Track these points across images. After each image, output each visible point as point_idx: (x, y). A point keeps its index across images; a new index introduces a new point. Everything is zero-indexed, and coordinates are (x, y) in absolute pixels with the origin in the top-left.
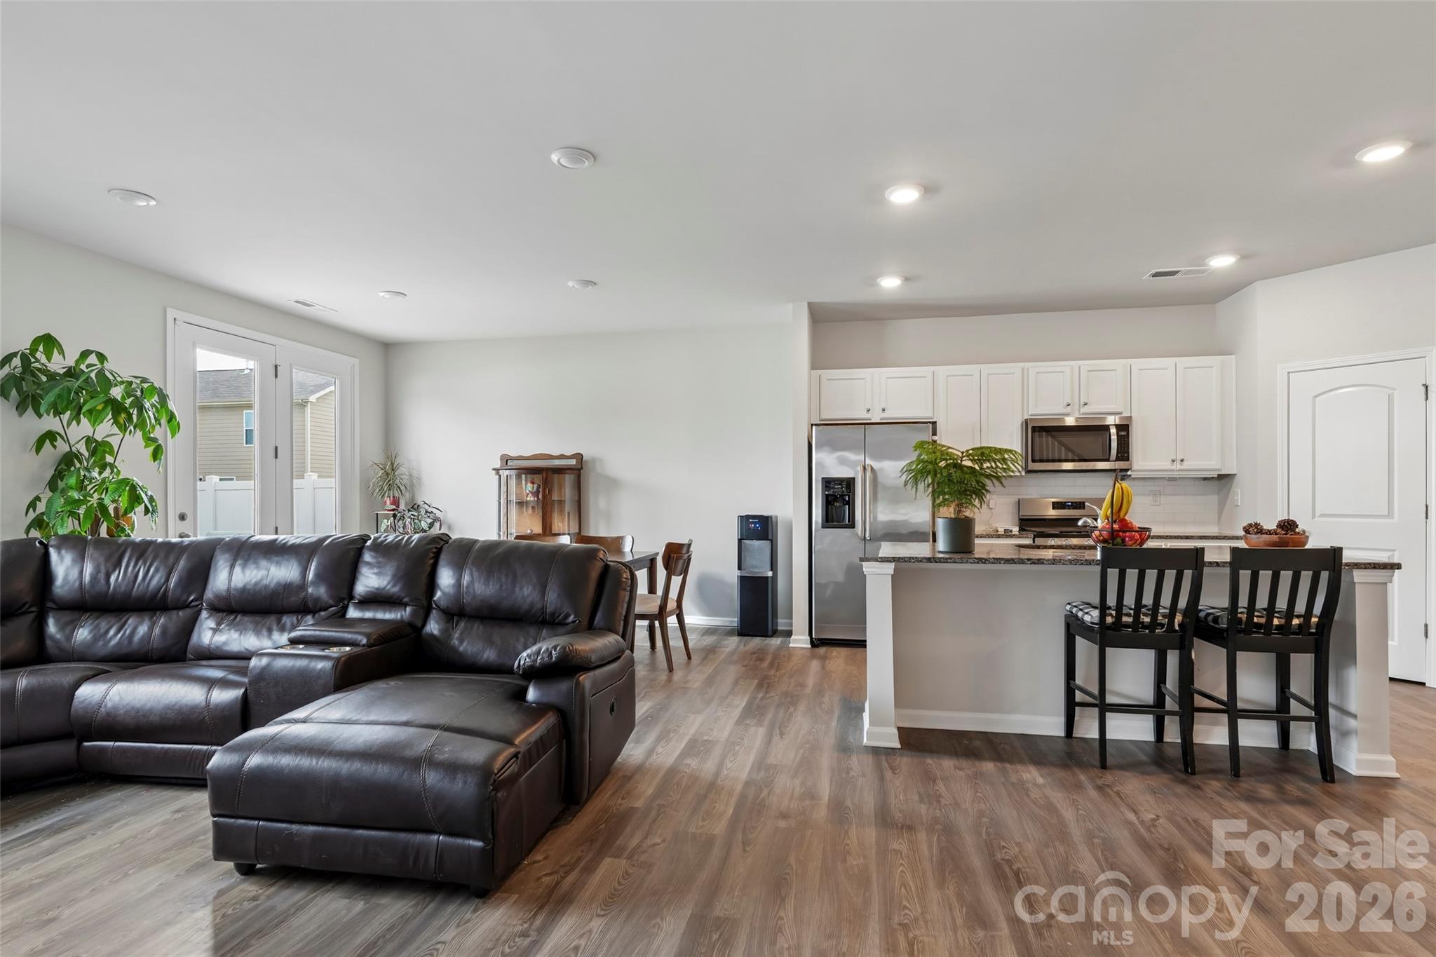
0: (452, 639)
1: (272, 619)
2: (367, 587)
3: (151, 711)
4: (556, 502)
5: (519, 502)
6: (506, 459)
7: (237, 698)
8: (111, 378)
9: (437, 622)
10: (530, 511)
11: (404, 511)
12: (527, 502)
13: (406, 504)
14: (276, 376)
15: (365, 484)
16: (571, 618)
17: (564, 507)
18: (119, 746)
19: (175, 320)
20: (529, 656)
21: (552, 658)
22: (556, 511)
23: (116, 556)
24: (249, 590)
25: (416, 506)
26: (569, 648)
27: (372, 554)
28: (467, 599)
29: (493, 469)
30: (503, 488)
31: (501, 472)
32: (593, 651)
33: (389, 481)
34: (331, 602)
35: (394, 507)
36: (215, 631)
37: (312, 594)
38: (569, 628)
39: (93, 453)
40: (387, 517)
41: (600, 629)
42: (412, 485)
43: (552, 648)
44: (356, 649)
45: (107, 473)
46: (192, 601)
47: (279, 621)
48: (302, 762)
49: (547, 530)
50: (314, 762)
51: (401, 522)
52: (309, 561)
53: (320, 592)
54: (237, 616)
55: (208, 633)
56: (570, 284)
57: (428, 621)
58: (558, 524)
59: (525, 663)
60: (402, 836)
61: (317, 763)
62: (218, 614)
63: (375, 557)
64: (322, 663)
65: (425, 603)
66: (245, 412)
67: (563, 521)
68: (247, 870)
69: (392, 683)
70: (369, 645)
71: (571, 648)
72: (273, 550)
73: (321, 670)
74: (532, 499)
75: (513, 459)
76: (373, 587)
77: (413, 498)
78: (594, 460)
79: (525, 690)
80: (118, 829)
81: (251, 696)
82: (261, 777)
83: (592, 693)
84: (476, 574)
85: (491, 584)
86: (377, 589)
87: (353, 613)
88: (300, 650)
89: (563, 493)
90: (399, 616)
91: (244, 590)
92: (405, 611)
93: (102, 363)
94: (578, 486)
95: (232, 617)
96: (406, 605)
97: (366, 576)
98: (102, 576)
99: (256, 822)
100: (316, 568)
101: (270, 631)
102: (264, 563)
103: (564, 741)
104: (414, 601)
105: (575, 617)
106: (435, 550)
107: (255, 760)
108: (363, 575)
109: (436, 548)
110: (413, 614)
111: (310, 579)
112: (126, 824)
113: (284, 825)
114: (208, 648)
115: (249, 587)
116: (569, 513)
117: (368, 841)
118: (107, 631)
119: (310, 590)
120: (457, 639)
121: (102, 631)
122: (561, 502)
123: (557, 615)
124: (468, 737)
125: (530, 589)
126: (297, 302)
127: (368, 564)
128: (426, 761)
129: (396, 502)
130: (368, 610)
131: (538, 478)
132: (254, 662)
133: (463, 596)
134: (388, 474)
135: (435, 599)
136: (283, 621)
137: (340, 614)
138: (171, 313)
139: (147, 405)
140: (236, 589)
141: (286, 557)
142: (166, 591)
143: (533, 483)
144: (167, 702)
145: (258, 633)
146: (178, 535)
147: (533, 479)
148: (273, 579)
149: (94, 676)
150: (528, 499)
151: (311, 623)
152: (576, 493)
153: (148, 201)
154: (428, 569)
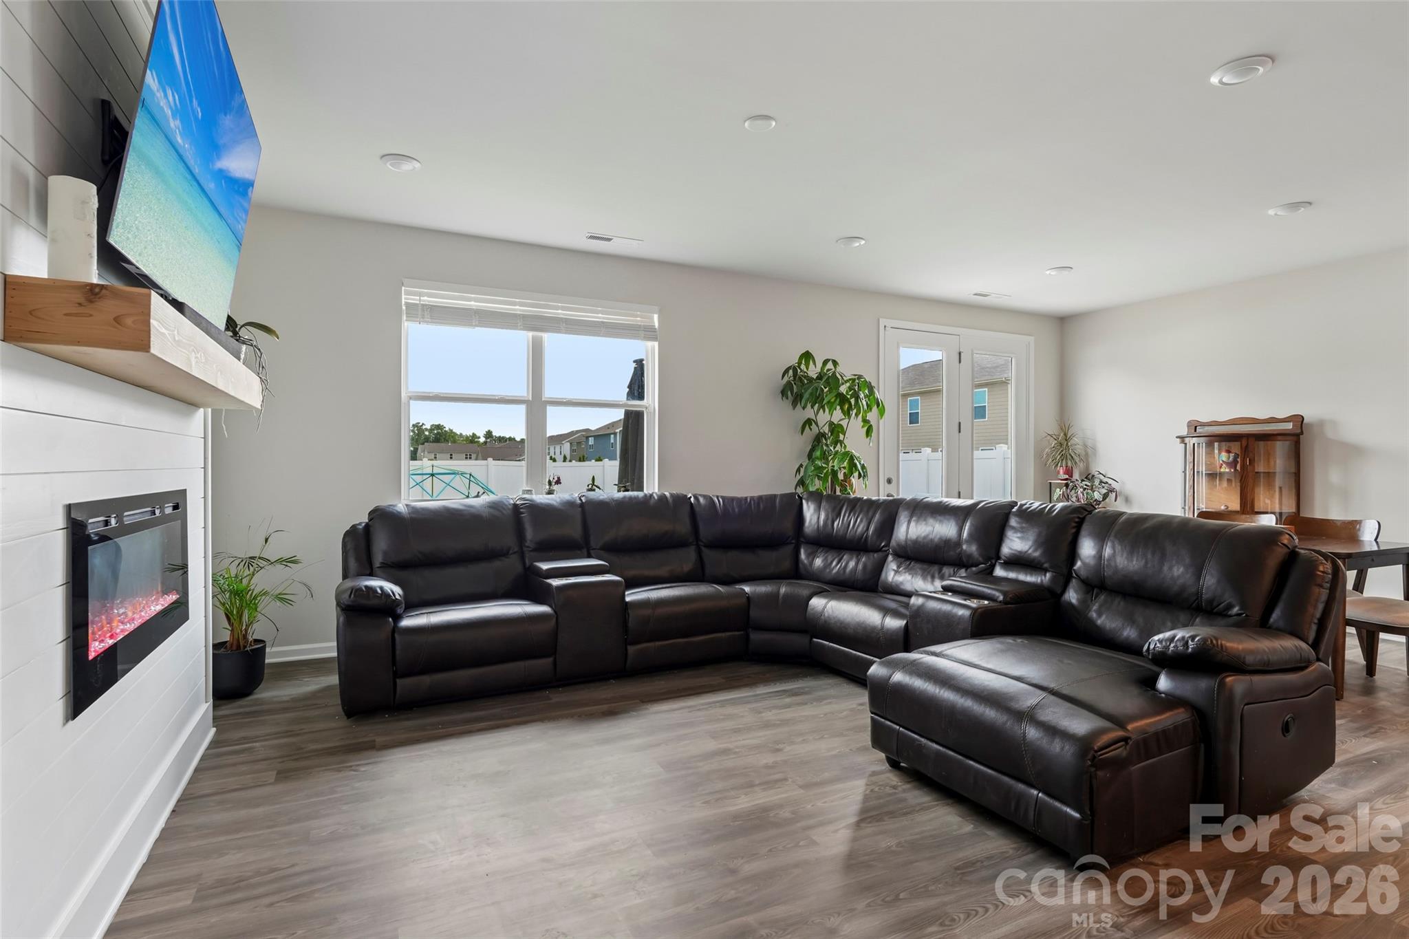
0: (1090, 611)
1: (935, 568)
2: (1011, 549)
3: (848, 624)
4: (1262, 475)
5: (1208, 474)
6: (1194, 426)
7: (901, 627)
8: (839, 377)
9: (1076, 592)
10: (1225, 484)
11: (1077, 480)
12: (1221, 474)
13: (1081, 475)
14: (960, 362)
15: (1038, 455)
16: (1236, 610)
17: (1274, 481)
18: (831, 646)
19: (885, 327)
20: (1160, 641)
21: (1188, 648)
22: (1262, 483)
23: (839, 507)
24: (920, 542)
25: (1090, 476)
26: (1212, 641)
27: (1017, 519)
28: (1108, 573)
29: (1177, 437)
30: (1190, 458)
31: (1187, 440)
32: (1251, 652)
33: (1062, 451)
34: (981, 559)
35: (1067, 477)
36: (896, 572)
37: (965, 551)
38: (1231, 620)
39: (832, 431)
40: (1060, 486)
41: (1278, 629)
42: (1087, 454)
43: (1190, 637)
44: (992, 604)
45: (838, 447)
46: (883, 546)
47: (940, 571)
48: (928, 688)
49: (1248, 507)
50: (937, 690)
51: (1073, 491)
52: (964, 522)
53: (971, 549)
54: (910, 563)
55: (893, 574)
56: (1271, 212)
57: (1068, 589)
58: (1263, 499)
59: (1155, 647)
60: (1006, 779)
61: (939, 692)
62: (899, 559)
63: (1018, 523)
64: (962, 610)
65: (1065, 571)
66: (909, 399)
67: (1271, 498)
68: (894, 764)
69: (1019, 640)
70: (1005, 602)
71: (1214, 642)
72: (939, 510)
73: (960, 616)
74: (1227, 470)
75: (1204, 425)
76: (1016, 550)
77: (1087, 467)
78: (1321, 424)
79: (1155, 679)
80: (826, 704)
81: (910, 627)
82: (901, 692)
83: (1246, 701)
84: (1118, 548)
85: (1135, 559)
86: (1020, 552)
87: (999, 572)
88: (949, 597)
89: (1272, 463)
90: (1039, 580)
91: (916, 542)
92: (1045, 576)
93: (835, 367)
94: (1296, 454)
95: (908, 563)
96: (1046, 571)
97: (1011, 540)
98: (829, 522)
99: (898, 727)
100: (970, 529)
101: (933, 578)
102: (931, 521)
103: (1202, 745)
104: (1054, 568)
105: (1240, 610)
106: (1077, 520)
107: (898, 677)
108: (1008, 538)
109: (1079, 518)
110: (1053, 579)
111: (964, 538)
112: (830, 703)
113: (916, 736)
114: (891, 585)
115: (920, 540)
116: (1280, 488)
117: (977, 771)
118: (832, 562)
119: (964, 547)
120: (1095, 611)
121: (829, 561)
122: (1270, 476)
123: (1215, 604)
124: (1073, 706)
125: (1182, 569)
126: (975, 294)
127: (1013, 528)
128: (1028, 716)
129: (1069, 472)
130: (1012, 571)
131: (1236, 447)
132: (913, 600)
133: (1104, 568)
134: (1061, 445)
135: (1075, 568)
136: (943, 571)
137: (988, 571)
138: (883, 322)
139: (862, 396)
140: (911, 540)
141: (947, 517)
142: (867, 537)
143: (1229, 452)
144: (857, 620)
145: (924, 578)
146: (886, 494)
147: (1229, 447)
148: (936, 535)
149: (820, 593)
150: (1222, 470)
151: (964, 575)
152: (1293, 463)
153: (859, 242)
154: (1070, 538)
